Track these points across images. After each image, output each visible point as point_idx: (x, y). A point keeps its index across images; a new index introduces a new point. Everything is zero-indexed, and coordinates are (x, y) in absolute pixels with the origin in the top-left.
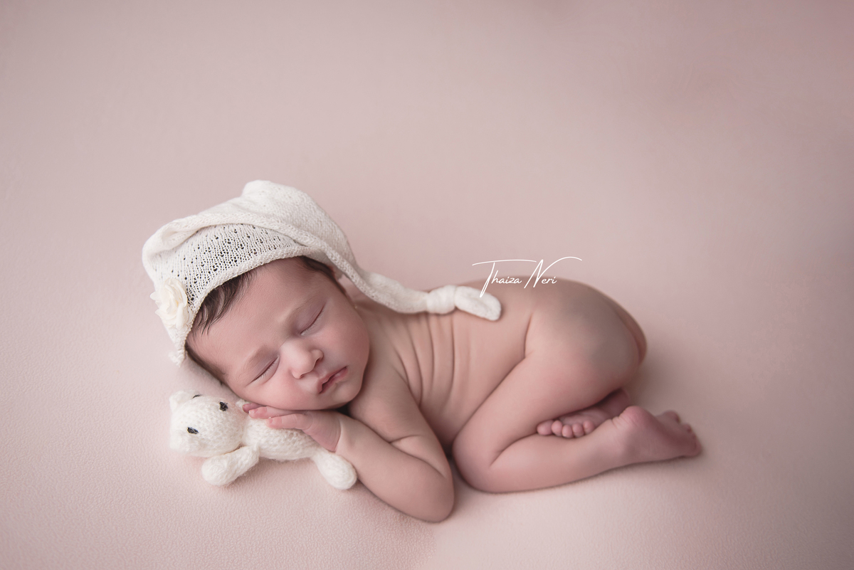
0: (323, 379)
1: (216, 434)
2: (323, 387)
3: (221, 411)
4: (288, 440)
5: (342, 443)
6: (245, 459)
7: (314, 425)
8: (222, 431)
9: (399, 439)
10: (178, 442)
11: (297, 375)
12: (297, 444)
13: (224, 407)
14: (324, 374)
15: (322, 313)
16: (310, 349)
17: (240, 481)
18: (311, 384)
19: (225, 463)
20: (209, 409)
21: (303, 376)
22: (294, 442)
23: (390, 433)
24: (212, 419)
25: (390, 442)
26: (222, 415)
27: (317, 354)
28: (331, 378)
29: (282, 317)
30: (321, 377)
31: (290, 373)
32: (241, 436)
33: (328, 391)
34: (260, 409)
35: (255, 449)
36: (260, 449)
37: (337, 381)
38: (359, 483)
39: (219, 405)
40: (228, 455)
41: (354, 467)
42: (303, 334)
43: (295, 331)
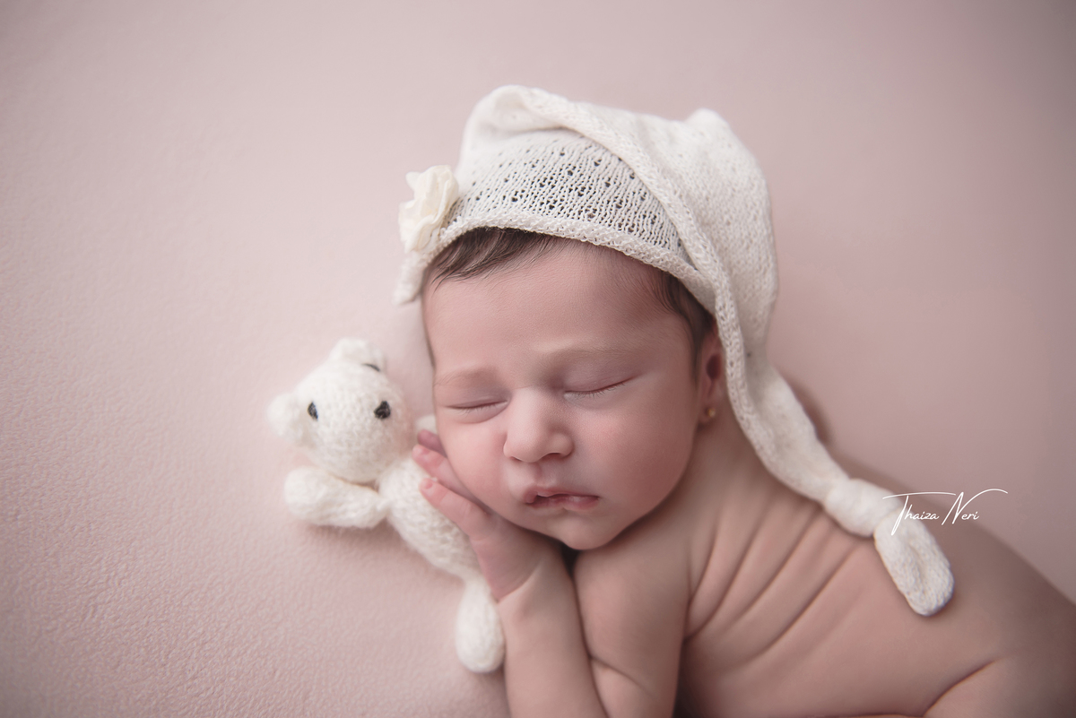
0: (542, 489)
1: (339, 442)
2: (535, 500)
3: (373, 414)
4: (437, 533)
5: (514, 598)
6: (357, 509)
7: (487, 541)
8: (350, 445)
9: (606, 666)
10: (280, 413)
11: (507, 450)
12: (445, 547)
13: (383, 412)
14: (550, 482)
15: (621, 386)
16: (554, 427)
17: (328, 532)
18: (518, 481)
19: (322, 493)
20: (360, 400)
21: (516, 460)
22: (444, 541)
23: (600, 646)
24: (349, 416)
25: (589, 657)
26: (369, 421)
27: (559, 444)
28: (559, 496)
29: (550, 346)
30: (540, 484)
31: (503, 439)
32: (379, 472)
33: (543, 511)
34: (433, 455)
35: (379, 507)
36: (388, 511)
37: (569, 507)
38: (498, 674)
39: (377, 404)
40: (341, 484)
41: (504, 647)
42: (567, 396)
43: (555, 382)
